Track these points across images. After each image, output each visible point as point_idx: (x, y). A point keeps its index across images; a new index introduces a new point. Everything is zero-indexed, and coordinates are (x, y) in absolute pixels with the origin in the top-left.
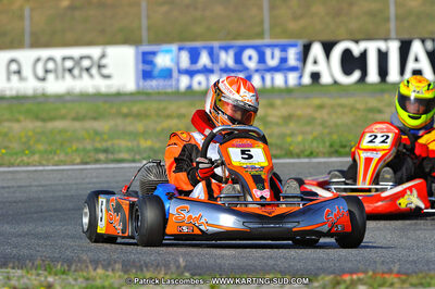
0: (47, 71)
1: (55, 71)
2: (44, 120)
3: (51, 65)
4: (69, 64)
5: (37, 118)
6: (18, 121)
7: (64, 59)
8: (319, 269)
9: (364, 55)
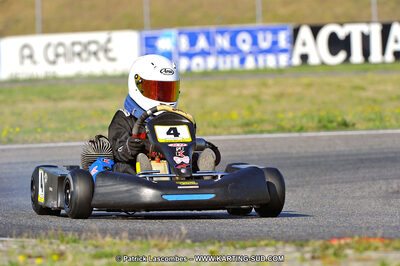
0: (57, 55)
1: (65, 55)
2: (55, 100)
3: (61, 50)
4: (77, 48)
5: (49, 98)
6: (31, 101)
7: (74, 44)
8: (309, 234)
9: (348, 38)
